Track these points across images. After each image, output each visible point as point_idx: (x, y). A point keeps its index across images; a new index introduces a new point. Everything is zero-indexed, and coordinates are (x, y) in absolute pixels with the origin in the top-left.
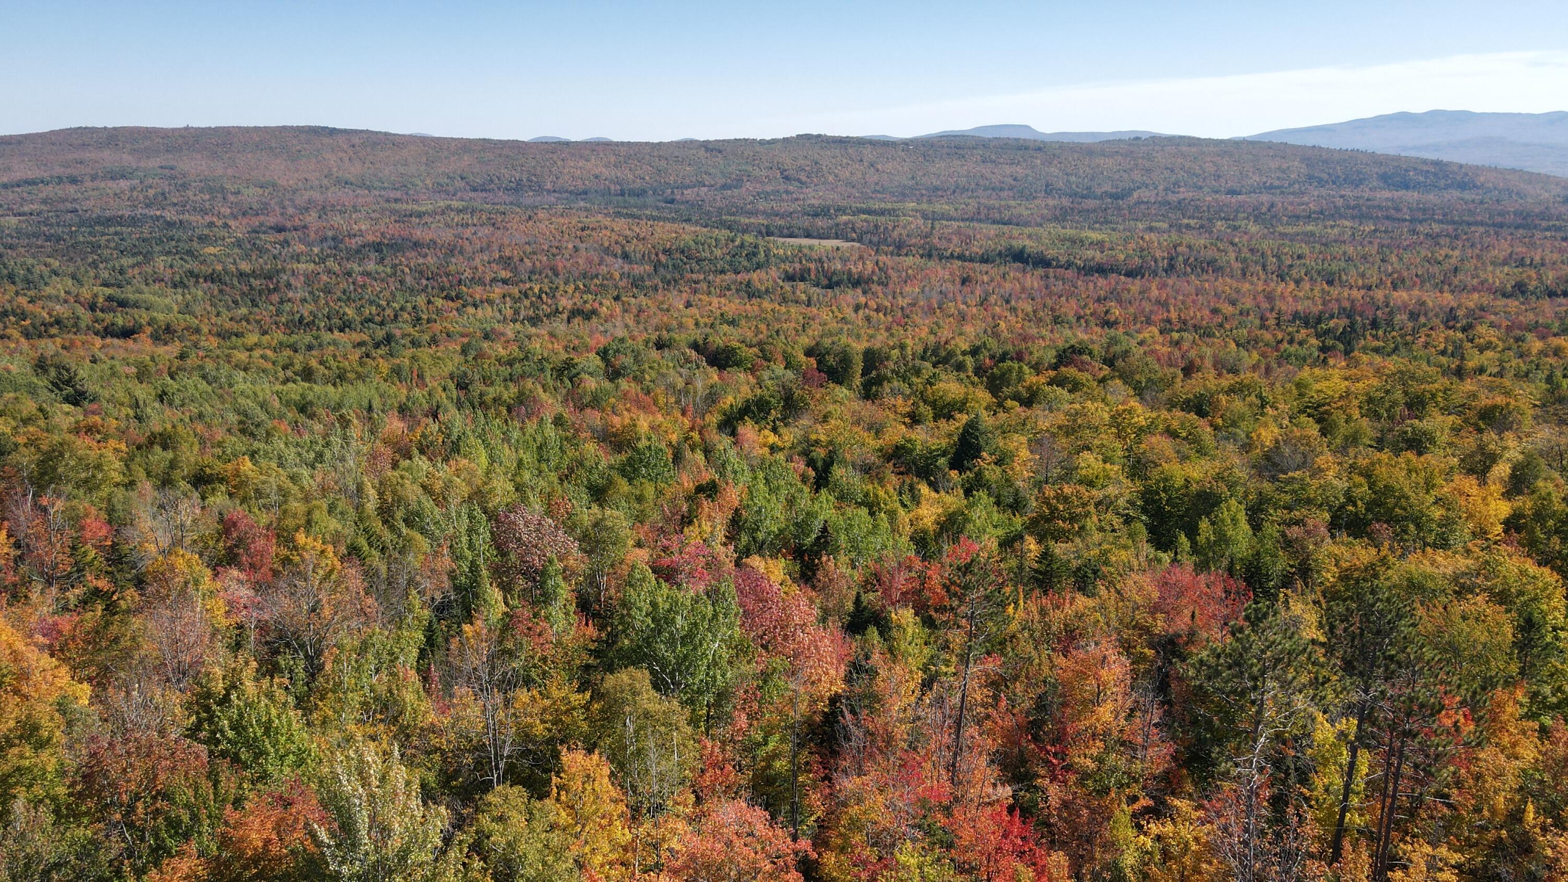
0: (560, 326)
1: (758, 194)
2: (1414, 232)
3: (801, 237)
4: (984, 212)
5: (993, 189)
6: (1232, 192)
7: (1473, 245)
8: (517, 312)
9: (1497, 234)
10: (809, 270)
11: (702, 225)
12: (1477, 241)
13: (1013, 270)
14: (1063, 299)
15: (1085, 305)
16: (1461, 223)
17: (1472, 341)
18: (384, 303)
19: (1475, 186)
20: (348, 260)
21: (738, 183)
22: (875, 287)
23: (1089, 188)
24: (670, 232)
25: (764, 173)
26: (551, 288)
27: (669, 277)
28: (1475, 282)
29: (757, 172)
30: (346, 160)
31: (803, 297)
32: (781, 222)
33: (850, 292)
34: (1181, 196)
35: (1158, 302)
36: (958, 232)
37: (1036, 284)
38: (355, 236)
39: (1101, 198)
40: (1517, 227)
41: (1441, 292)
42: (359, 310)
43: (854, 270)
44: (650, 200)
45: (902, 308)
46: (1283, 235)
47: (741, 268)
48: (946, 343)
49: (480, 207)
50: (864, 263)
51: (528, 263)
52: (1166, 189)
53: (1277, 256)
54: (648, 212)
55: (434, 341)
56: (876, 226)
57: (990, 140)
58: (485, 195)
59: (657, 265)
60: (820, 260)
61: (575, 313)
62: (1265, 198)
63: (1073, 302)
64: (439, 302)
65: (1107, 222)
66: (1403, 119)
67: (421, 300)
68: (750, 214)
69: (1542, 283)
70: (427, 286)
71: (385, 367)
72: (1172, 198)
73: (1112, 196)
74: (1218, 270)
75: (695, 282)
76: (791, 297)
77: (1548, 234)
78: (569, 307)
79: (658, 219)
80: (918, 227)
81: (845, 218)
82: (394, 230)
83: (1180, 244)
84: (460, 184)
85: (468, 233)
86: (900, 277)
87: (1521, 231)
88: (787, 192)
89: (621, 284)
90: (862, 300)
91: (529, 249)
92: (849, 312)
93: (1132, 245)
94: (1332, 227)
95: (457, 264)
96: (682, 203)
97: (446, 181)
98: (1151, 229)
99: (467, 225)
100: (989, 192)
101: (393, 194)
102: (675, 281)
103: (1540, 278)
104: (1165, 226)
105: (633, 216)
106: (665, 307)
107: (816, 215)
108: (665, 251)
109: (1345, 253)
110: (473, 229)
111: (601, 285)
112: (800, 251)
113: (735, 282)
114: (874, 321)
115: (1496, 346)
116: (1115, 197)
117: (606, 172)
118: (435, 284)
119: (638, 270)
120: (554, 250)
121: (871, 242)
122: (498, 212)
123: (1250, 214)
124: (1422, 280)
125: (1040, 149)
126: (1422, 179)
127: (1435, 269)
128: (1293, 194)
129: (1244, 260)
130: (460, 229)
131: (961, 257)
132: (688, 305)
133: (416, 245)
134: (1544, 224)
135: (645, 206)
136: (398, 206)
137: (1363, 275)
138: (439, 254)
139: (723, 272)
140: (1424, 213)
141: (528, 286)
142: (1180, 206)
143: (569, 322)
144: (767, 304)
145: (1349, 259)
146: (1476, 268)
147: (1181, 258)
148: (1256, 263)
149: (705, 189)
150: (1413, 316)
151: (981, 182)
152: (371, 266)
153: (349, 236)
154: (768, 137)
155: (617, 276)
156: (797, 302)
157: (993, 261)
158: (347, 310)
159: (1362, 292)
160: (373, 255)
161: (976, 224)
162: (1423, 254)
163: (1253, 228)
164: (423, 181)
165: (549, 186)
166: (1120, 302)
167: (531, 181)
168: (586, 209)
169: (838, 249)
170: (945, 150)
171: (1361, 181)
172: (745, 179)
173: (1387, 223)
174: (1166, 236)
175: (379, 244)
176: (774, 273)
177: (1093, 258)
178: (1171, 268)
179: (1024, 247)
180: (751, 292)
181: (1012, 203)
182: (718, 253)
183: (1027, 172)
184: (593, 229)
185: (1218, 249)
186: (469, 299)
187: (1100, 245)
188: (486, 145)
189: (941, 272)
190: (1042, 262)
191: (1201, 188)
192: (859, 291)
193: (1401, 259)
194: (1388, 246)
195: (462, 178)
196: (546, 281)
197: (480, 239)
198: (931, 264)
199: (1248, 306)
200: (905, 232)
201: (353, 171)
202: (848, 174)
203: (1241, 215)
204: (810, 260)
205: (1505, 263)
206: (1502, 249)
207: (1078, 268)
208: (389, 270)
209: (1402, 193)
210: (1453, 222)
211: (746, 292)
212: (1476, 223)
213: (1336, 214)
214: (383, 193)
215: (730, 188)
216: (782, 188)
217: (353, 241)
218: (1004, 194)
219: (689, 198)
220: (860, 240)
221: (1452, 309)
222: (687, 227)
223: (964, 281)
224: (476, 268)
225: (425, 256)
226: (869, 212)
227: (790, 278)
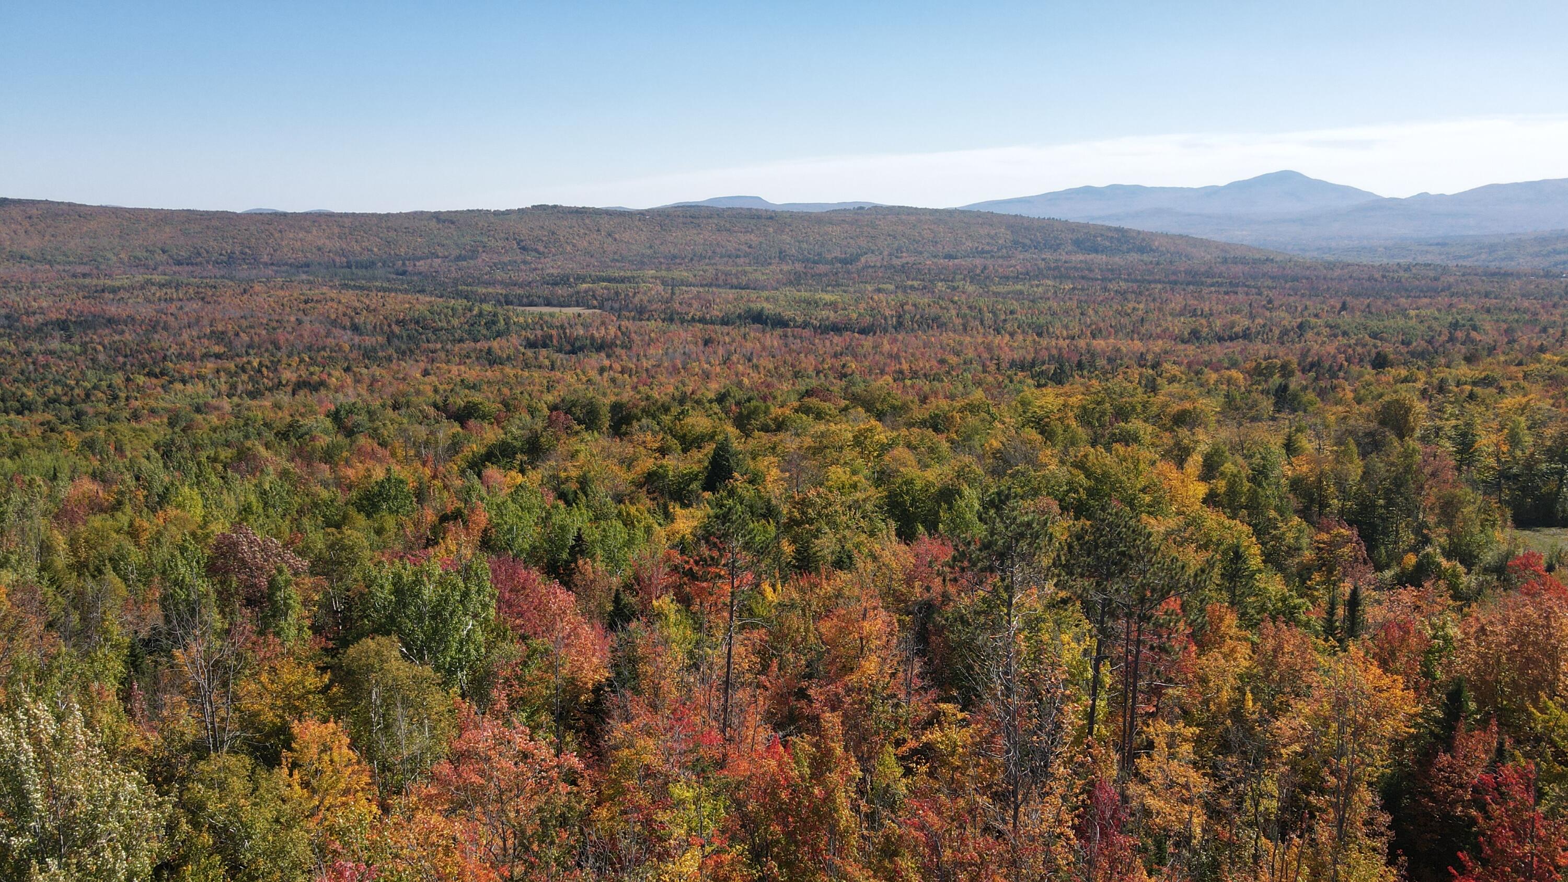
0: (284, 397)
1: (495, 264)
2: (1105, 289)
3: (541, 305)
4: (722, 278)
5: (729, 257)
6: (949, 257)
7: (1154, 300)
8: (233, 387)
9: (1172, 290)
10: (551, 336)
11: (437, 296)
12: (1157, 296)
13: (754, 331)
14: (802, 355)
15: (823, 360)
16: (1143, 281)
17: (1160, 376)
18: (73, 383)
19: (1151, 250)
20: (26, 339)
21: (474, 254)
22: (618, 351)
23: (819, 254)
24: (402, 303)
25: (500, 244)
26: (272, 362)
27: (403, 347)
28: (1159, 330)
29: (492, 243)
30: (21, 232)
31: (547, 362)
32: (520, 291)
33: (595, 356)
34: (904, 261)
35: (890, 356)
36: (698, 297)
37: (776, 344)
38: (34, 313)
39: (831, 262)
40: (1188, 284)
41: (1132, 340)
42: (41, 391)
43: (597, 335)
44: (380, 272)
45: (647, 370)
46: (996, 294)
47: (480, 336)
48: (693, 393)
49: (185, 281)
50: (606, 329)
51: (245, 338)
52: (890, 255)
53: (994, 314)
54: (378, 284)
55: (135, 416)
56: (617, 293)
57: (723, 210)
58: (191, 268)
59: (390, 337)
60: (562, 327)
61: (300, 385)
62: (978, 262)
63: (811, 358)
64: (141, 379)
65: (838, 285)
66: (1088, 191)
67: (118, 379)
68: (487, 284)
69: (1211, 329)
70: (125, 364)
71: (74, 441)
72: (896, 262)
73: (842, 261)
74: (942, 326)
75: (432, 352)
76: (534, 362)
77: (1213, 289)
78: (294, 379)
79: (390, 290)
80: (658, 293)
81: (585, 286)
82: (85, 306)
83: (907, 303)
84: (160, 257)
85: (173, 308)
86: (642, 340)
87: (1191, 287)
88: (525, 262)
89: (352, 356)
90: (606, 363)
91: (245, 323)
92: (594, 374)
93: (863, 305)
94: (1037, 286)
95: (159, 340)
96: (415, 274)
97: (145, 254)
98: (879, 291)
99: (172, 300)
100: (726, 259)
101: (80, 269)
102: (411, 351)
103: (1210, 326)
104: (892, 287)
105: (362, 288)
106: (401, 376)
107: (556, 284)
108: (398, 322)
109: (1050, 308)
110: (179, 304)
111: (329, 357)
112: (541, 318)
113: (475, 349)
114: (619, 382)
115: (1181, 379)
116: (845, 262)
117: (329, 244)
118: (135, 361)
119: (369, 341)
120: (275, 324)
121: (612, 308)
122: (207, 285)
123: (965, 276)
124: (1117, 330)
125: (771, 218)
126: (1108, 244)
127: (1125, 321)
128: (1002, 257)
129: (964, 316)
130: (163, 305)
131: (702, 320)
132: (426, 373)
133: (111, 321)
134: (1209, 281)
135: (375, 278)
136: (87, 281)
137: (1066, 327)
138: (139, 330)
139: (461, 340)
140: (1113, 273)
141: (245, 359)
142: (904, 270)
143: (294, 394)
144: (509, 370)
145: (1054, 314)
146: (1159, 319)
147: (908, 316)
148: (975, 318)
149: (439, 260)
150: (1110, 360)
151: (718, 250)
152: (55, 345)
153: (27, 314)
154: (503, 209)
155: (347, 347)
156: (540, 367)
157: (733, 323)
158: (25, 391)
159: (1067, 341)
160: (57, 334)
161: (715, 289)
162: (1115, 307)
163: (970, 288)
164: (117, 255)
165: (265, 258)
166: (855, 356)
167: (245, 254)
168: (309, 282)
169: (579, 315)
170: (681, 220)
171: (1059, 245)
172: (480, 249)
173: (1083, 282)
174: (893, 296)
175: (64, 321)
176: (515, 340)
177: (828, 318)
178: (899, 326)
179: (763, 309)
180: (491, 359)
181: (748, 268)
182: (455, 322)
183: (760, 239)
184: (317, 301)
185: (941, 307)
186: (176, 374)
187: (833, 306)
188: (190, 216)
189: (683, 334)
190: (780, 322)
191: (921, 253)
192: (603, 355)
193: (1097, 312)
194: (1086, 302)
195: (164, 252)
196: (266, 355)
197: (187, 314)
198: (673, 327)
199: (970, 356)
200: (645, 298)
201: (31, 245)
202: (586, 244)
203: (958, 277)
204: (551, 327)
205: (1181, 314)
206: (1177, 302)
207: (815, 328)
208: (77, 348)
209: (1092, 256)
210: (1136, 281)
211: (487, 359)
212: (1156, 282)
213: (1040, 275)
214: (68, 268)
215: (464, 259)
216: (519, 258)
217: (32, 319)
218: (740, 261)
219: (422, 269)
220: (601, 307)
221: (1142, 354)
222: (421, 297)
223: (706, 343)
224: (184, 344)
225: (122, 333)
226: (609, 280)
227: (531, 345)
